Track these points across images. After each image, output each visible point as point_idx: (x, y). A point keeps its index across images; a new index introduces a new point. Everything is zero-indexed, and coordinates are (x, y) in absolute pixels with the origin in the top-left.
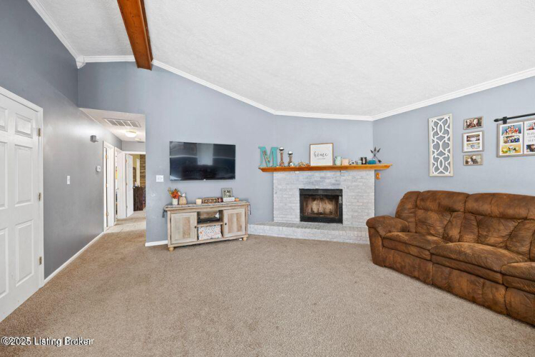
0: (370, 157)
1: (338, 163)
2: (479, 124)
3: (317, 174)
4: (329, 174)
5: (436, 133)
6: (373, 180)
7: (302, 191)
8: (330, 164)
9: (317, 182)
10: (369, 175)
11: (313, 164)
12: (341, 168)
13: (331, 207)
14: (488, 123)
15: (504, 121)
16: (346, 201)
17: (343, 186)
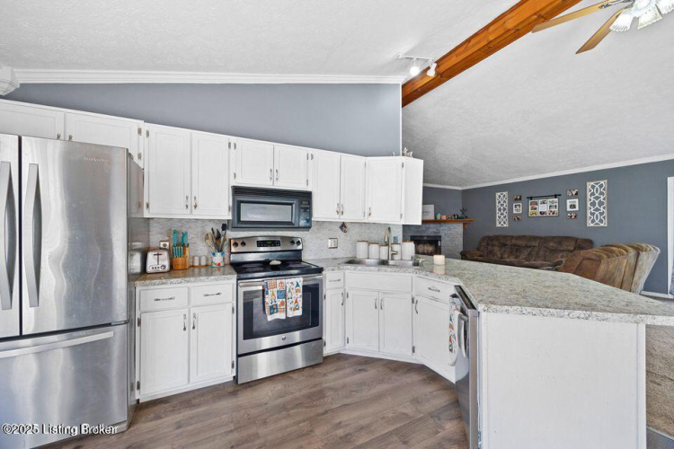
0: (460, 214)
1: (439, 217)
2: (520, 199)
4: (432, 225)
5: (499, 202)
6: (462, 230)
7: (411, 237)
8: (433, 218)
9: (424, 231)
10: (459, 228)
12: (441, 222)
13: (430, 248)
14: (524, 198)
15: (531, 198)
16: (442, 244)
17: (442, 234)
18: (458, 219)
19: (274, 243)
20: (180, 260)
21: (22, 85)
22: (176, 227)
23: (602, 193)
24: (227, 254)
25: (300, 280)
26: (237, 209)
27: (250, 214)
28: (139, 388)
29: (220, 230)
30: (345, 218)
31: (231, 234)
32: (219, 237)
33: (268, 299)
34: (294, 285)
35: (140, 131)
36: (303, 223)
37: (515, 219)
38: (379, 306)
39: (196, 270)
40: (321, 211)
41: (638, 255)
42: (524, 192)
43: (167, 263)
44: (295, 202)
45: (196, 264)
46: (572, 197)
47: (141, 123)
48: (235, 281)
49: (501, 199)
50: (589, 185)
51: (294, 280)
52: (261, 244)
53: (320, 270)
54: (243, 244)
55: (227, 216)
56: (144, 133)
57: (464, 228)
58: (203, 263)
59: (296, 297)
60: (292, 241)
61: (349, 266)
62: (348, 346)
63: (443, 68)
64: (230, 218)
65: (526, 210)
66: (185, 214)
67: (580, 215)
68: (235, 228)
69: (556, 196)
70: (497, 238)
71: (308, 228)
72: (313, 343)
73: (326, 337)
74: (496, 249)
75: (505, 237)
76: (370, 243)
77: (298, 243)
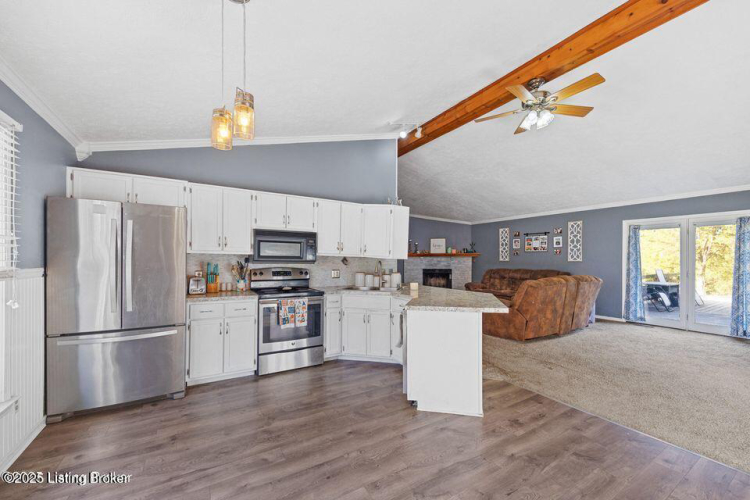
0: (469, 248)
1: (449, 252)
2: (519, 235)
3: (435, 259)
4: (443, 259)
6: (471, 264)
7: (424, 270)
8: (444, 252)
9: (436, 265)
10: (468, 261)
11: (432, 252)
12: (452, 255)
13: (443, 282)
14: (522, 234)
15: (527, 235)
16: (454, 277)
17: (452, 267)
18: (467, 253)
19: (286, 273)
20: (213, 285)
21: (94, 153)
22: (207, 260)
23: (578, 232)
24: (248, 281)
25: (306, 300)
26: (257, 246)
27: (267, 250)
28: (188, 373)
29: (243, 263)
30: (345, 253)
31: (252, 266)
32: (242, 268)
33: (282, 313)
34: (302, 303)
35: (185, 189)
36: (310, 257)
37: (514, 253)
38: (366, 320)
39: (224, 294)
40: (325, 247)
41: (578, 284)
42: (522, 228)
43: (204, 287)
44: (303, 240)
45: (224, 288)
46: (558, 235)
47: (186, 183)
48: (256, 300)
49: (504, 233)
50: (570, 224)
51: (301, 300)
52: (276, 274)
53: (321, 294)
54: (261, 274)
55: (249, 251)
56: (188, 190)
57: (473, 262)
58: (229, 288)
59: (303, 313)
60: (301, 272)
61: (348, 292)
62: (343, 353)
63: (429, 130)
64: (252, 253)
65: (523, 246)
66: (217, 251)
67: (563, 251)
68: (255, 261)
69: (545, 234)
70: (497, 271)
71: (313, 262)
72: (316, 349)
73: (327, 345)
74: (497, 281)
75: (505, 270)
76: (366, 274)
77: (306, 273)
